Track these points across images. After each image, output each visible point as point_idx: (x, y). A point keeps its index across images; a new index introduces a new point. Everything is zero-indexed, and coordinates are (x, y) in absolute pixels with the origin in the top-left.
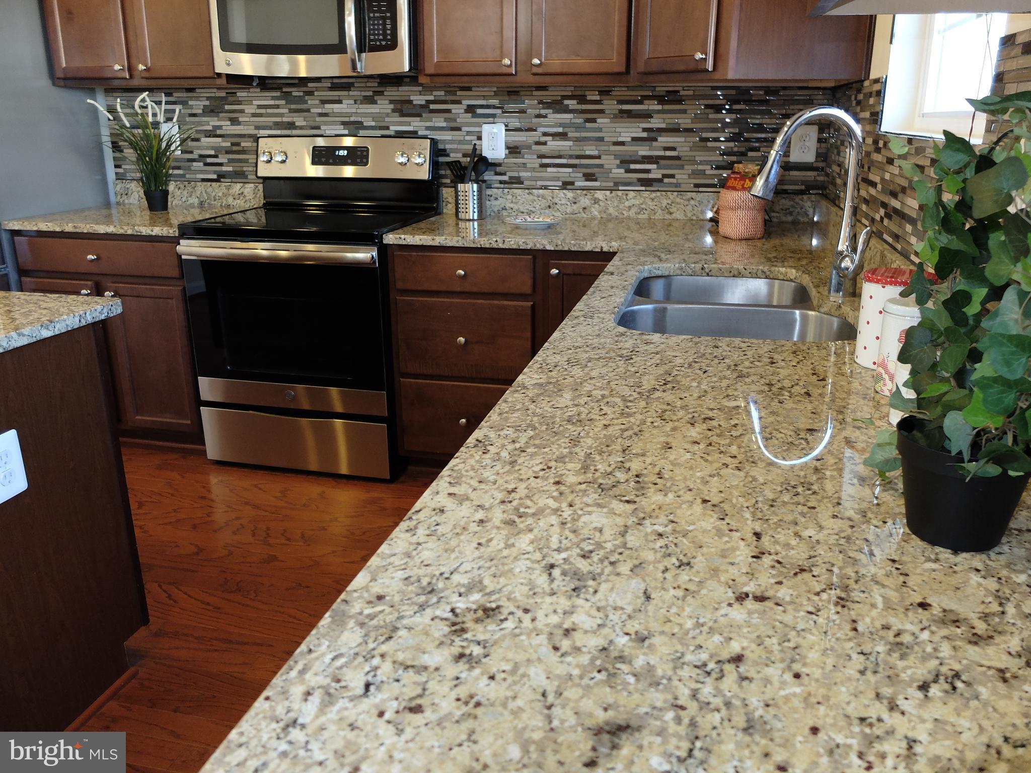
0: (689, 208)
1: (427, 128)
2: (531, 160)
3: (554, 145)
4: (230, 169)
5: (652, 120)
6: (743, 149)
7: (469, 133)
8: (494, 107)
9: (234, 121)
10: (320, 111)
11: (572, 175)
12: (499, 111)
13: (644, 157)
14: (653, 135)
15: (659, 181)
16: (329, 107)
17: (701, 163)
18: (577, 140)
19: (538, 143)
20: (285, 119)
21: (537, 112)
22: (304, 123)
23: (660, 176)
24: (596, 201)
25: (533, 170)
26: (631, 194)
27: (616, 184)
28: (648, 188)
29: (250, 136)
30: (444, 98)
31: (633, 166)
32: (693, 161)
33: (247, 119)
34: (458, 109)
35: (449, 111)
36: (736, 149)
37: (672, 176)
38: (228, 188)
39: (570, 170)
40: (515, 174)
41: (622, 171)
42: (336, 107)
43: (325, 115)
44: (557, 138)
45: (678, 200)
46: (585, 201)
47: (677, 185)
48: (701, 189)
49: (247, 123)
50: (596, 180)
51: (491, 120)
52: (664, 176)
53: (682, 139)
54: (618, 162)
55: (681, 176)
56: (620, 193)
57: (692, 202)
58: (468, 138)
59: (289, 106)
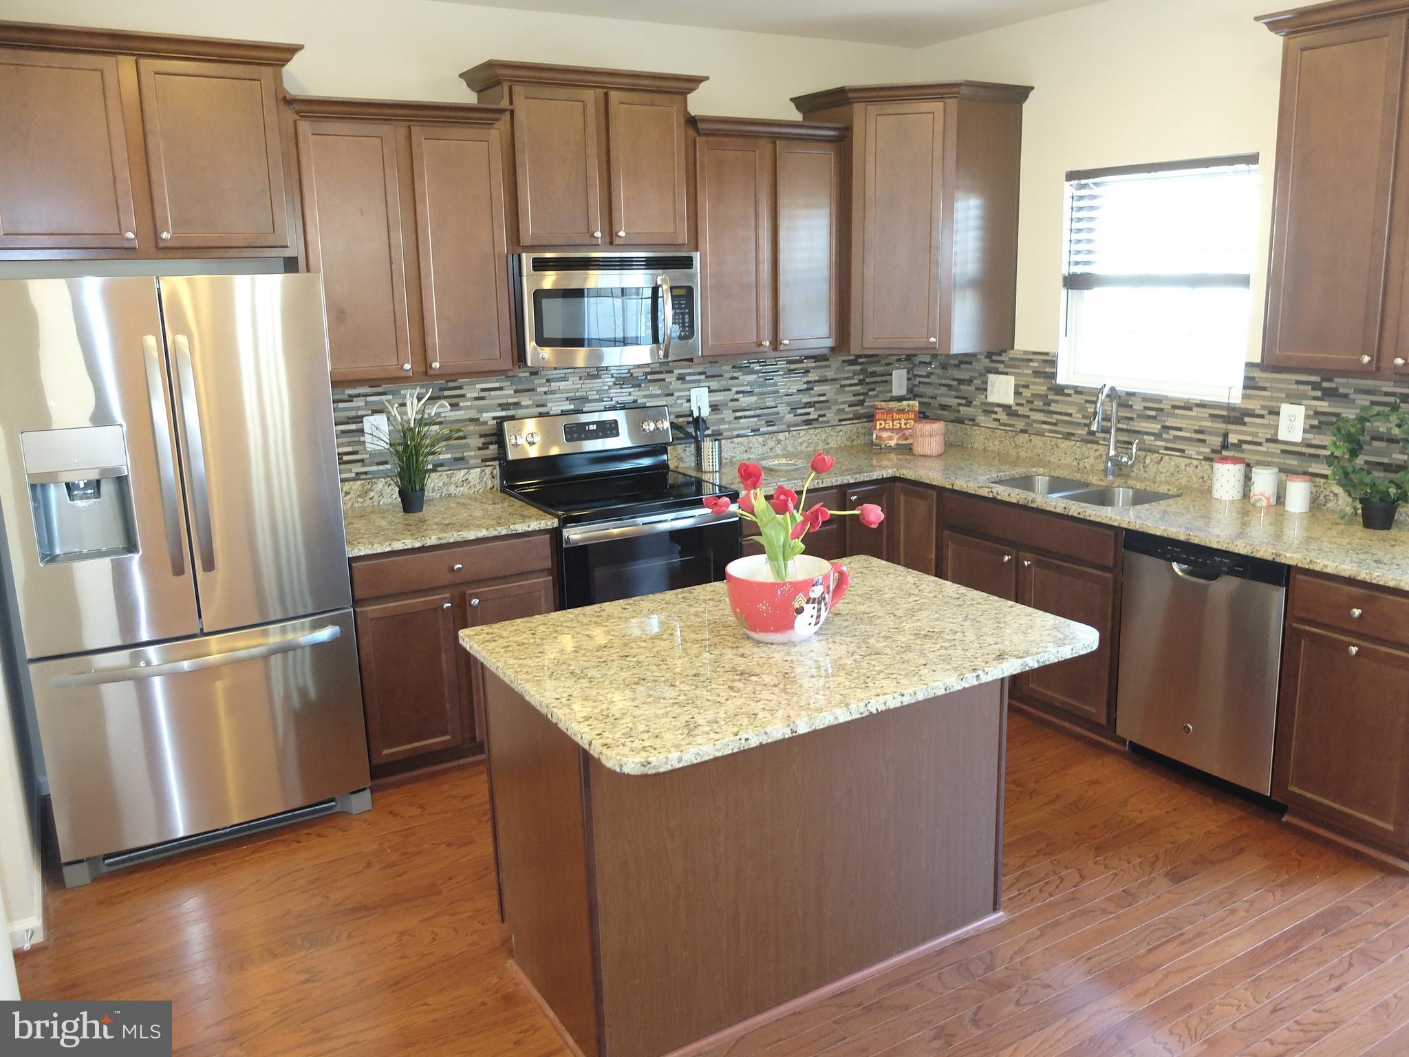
0: (839, 438)
1: (645, 396)
2: (728, 414)
3: (745, 401)
4: (449, 456)
5: (810, 375)
6: (866, 391)
7: (679, 398)
8: (700, 374)
9: (454, 406)
10: (546, 389)
11: (758, 423)
12: (703, 377)
13: (807, 403)
14: (811, 385)
15: (817, 419)
16: (554, 385)
17: (844, 403)
18: (761, 394)
19: (732, 400)
20: (510, 400)
21: (730, 375)
22: (530, 402)
23: (816, 417)
24: (779, 442)
25: (729, 422)
26: (802, 433)
27: (788, 426)
28: (810, 427)
29: (471, 420)
30: (659, 370)
31: (799, 411)
32: (837, 403)
33: (469, 403)
34: (670, 378)
35: (664, 380)
36: (862, 391)
37: (824, 416)
38: (450, 477)
39: (756, 419)
40: (716, 428)
41: (792, 415)
42: (562, 385)
43: (552, 392)
44: (746, 395)
45: (832, 433)
46: (772, 443)
47: (828, 422)
48: (843, 423)
49: (466, 408)
50: (774, 425)
51: (696, 385)
52: (820, 416)
53: (829, 387)
54: (789, 408)
55: (830, 415)
56: (795, 433)
57: (841, 433)
58: (678, 402)
59: (514, 387)
